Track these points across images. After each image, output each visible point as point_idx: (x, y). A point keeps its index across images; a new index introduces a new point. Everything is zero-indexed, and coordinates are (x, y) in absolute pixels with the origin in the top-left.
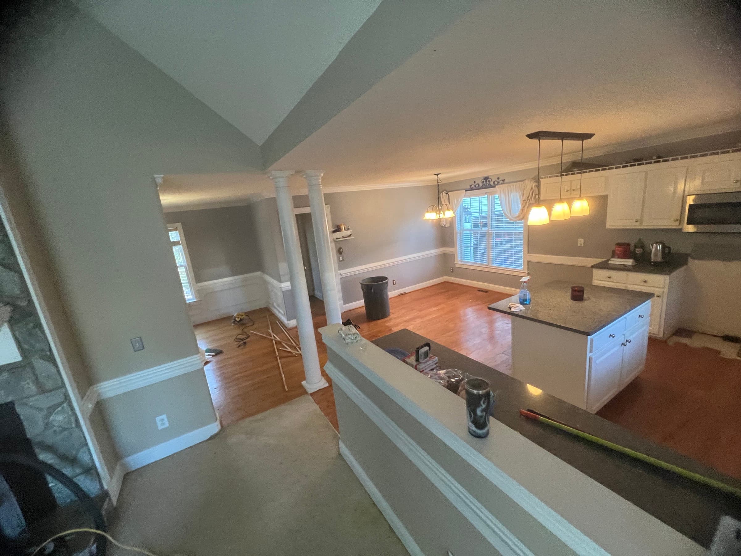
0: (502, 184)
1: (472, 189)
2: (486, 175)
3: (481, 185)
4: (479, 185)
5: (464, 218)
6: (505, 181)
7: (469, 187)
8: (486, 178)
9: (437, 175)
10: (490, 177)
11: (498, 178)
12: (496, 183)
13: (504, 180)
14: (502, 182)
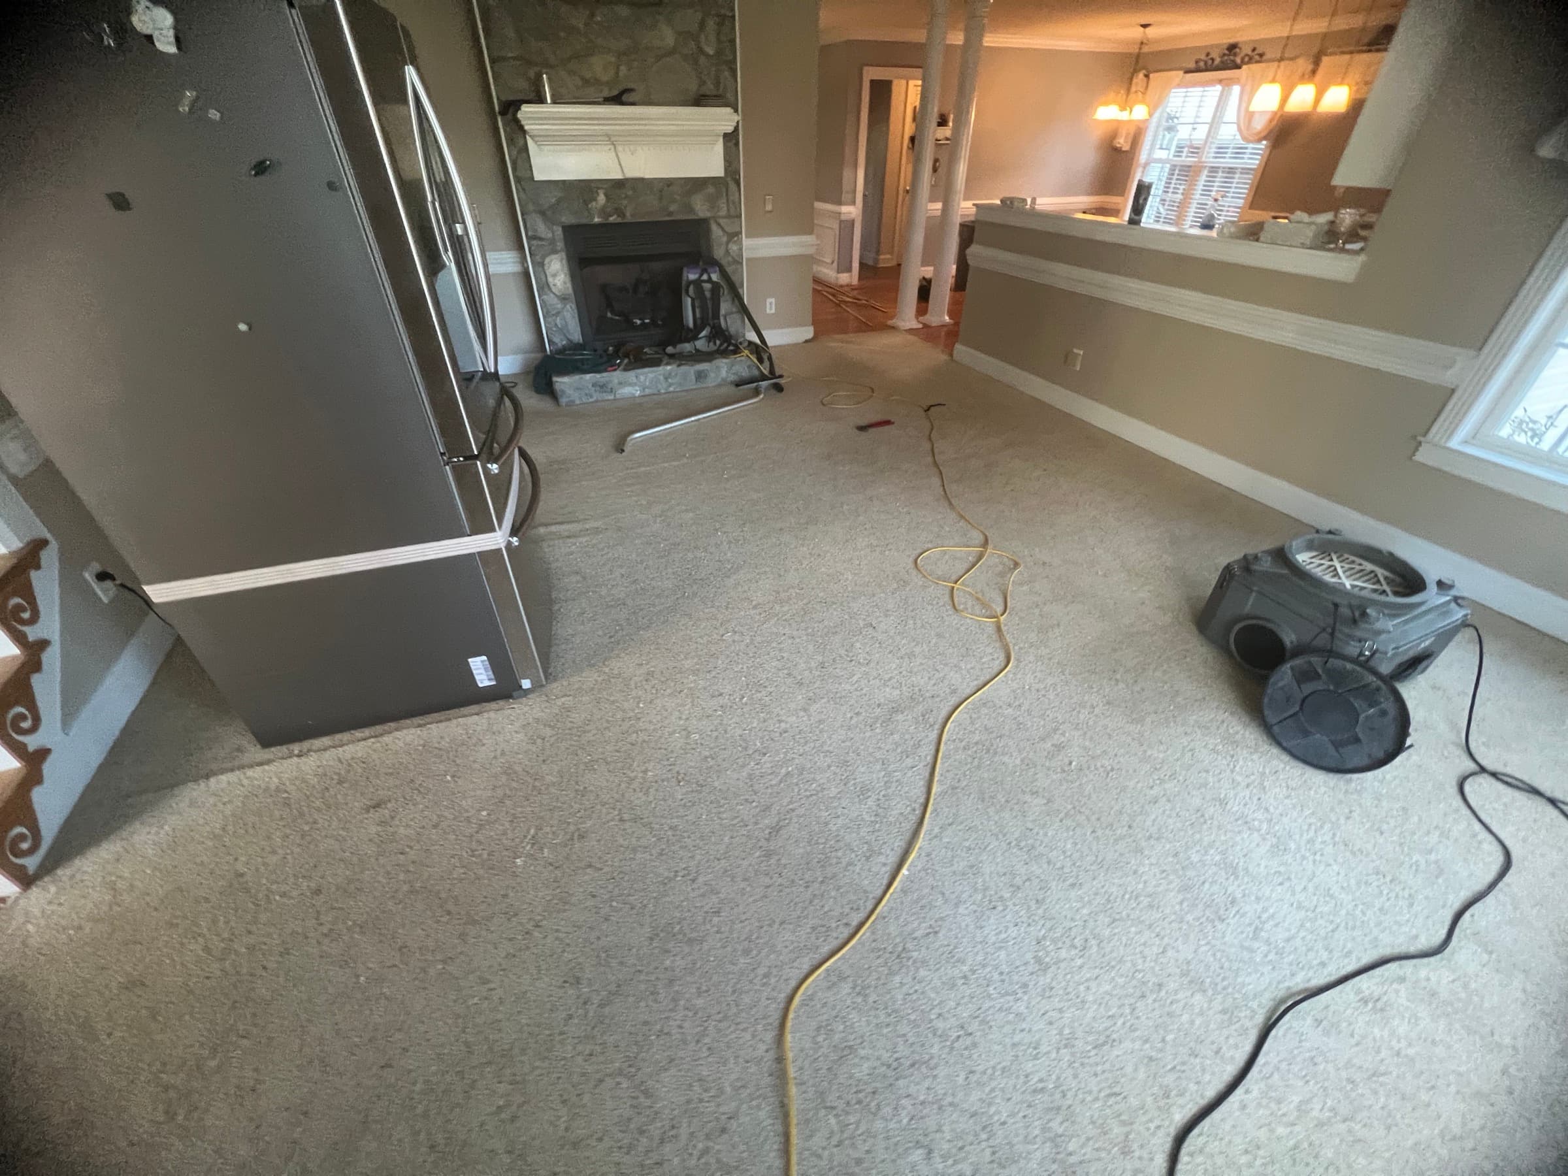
0: (1257, 62)
1: (1198, 70)
2: (1232, 41)
3: (1217, 61)
4: (1213, 60)
5: (1161, 137)
6: (1265, 58)
7: (1192, 65)
8: (1232, 47)
9: (1145, 26)
10: (1240, 45)
11: (1254, 50)
12: (1246, 59)
13: (1261, 55)
14: (1257, 57)
